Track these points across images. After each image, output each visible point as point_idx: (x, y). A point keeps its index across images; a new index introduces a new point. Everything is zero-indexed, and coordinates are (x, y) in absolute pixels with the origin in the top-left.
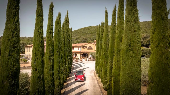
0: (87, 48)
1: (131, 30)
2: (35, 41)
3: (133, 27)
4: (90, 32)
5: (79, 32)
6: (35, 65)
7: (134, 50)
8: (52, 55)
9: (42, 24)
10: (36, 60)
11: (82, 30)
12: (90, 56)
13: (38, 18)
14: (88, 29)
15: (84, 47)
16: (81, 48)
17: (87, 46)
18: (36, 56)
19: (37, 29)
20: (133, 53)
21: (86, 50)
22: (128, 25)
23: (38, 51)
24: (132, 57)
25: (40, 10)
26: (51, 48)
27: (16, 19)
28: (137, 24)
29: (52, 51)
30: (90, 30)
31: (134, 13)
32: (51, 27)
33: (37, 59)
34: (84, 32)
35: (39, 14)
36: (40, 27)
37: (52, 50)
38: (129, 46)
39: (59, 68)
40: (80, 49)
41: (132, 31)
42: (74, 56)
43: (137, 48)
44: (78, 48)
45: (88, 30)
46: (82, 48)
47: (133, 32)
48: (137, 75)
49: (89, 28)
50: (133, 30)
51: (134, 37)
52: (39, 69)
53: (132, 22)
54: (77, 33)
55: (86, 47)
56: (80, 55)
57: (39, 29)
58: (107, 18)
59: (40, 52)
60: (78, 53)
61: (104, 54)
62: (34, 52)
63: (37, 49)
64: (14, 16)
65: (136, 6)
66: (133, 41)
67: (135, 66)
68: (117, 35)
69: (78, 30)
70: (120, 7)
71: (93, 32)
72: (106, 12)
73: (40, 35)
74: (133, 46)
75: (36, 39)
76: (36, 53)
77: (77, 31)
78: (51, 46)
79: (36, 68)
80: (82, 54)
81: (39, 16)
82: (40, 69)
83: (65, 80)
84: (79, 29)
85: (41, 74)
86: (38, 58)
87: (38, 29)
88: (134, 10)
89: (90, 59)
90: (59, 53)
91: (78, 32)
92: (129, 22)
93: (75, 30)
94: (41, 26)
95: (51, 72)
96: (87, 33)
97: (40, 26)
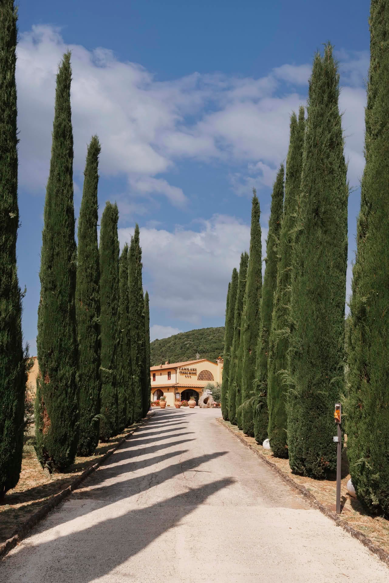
0: (195, 374)
1: (319, 169)
2: (50, 207)
3: (325, 161)
4: (208, 347)
5: (170, 347)
6: (52, 273)
7: (329, 223)
8: (94, 290)
9: (69, 160)
10: (52, 261)
11: (180, 338)
12: (205, 395)
13: (60, 143)
14: (200, 337)
15: (186, 373)
16: (178, 373)
17: (196, 370)
18: (52, 249)
19: (56, 173)
20: (325, 232)
21: (193, 382)
22: (313, 155)
23: (59, 233)
24: (321, 243)
25: (64, 120)
26: (92, 267)
27: (8, 77)
28: (337, 153)
29: (94, 277)
30: (205, 338)
31: (329, 121)
32: (92, 207)
33: (55, 257)
34: (188, 345)
35: (60, 132)
36: (63, 168)
37: (95, 274)
38: (314, 214)
39: (114, 354)
40: (173, 376)
41: (324, 171)
42: (153, 398)
43: (337, 219)
44: (169, 374)
45: (198, 339)
46: (181, 373)
47: (326, 172)
48: (334, 293)
49: (202, 334)
50: (327, 167)
51: (329, 186)
52: (61, 285)
53: (324, 145)
54: (163, 349)
55: (193, 372)
56: (176, 394)
57: (62, 174)
58: (258, 221)
59: (64, 237)
60: (168, 388)
61: (249, 326)
62: (49, 237)
63: (56, 228)
64: (4, 67)
65: (336, 103)
66: (326, 199)
67: (328, 267)
68: (284, 228)
69: (169, 338)
70: (295, 148)
71: (214, 345)
72: (256, 203)
73: (63, 190)
74: (325, 213)
75: (53, 202)
76: (52, 241)
77: (165, 342)
78: (92, 262)
79: (53, 282)
80: (181, 391)
81: (62, 139)
82: (64, 285)
83: (130, 418)
84: (172, 336)
85: (67, 299)
86: (58, 254)
87: (59, 174)
88: (329, 114)
89: (206, 401)
90: (113, 309)
91: (169, 345)
92: (315, 146)
93: (157, 340)
94: (68, 167)
95: (91, 336)
96: (195, 347)
97: (65, 167)
